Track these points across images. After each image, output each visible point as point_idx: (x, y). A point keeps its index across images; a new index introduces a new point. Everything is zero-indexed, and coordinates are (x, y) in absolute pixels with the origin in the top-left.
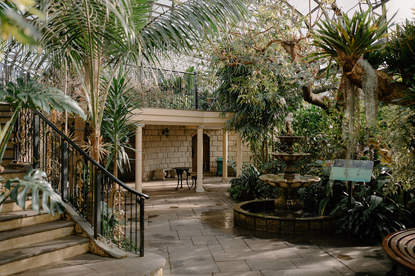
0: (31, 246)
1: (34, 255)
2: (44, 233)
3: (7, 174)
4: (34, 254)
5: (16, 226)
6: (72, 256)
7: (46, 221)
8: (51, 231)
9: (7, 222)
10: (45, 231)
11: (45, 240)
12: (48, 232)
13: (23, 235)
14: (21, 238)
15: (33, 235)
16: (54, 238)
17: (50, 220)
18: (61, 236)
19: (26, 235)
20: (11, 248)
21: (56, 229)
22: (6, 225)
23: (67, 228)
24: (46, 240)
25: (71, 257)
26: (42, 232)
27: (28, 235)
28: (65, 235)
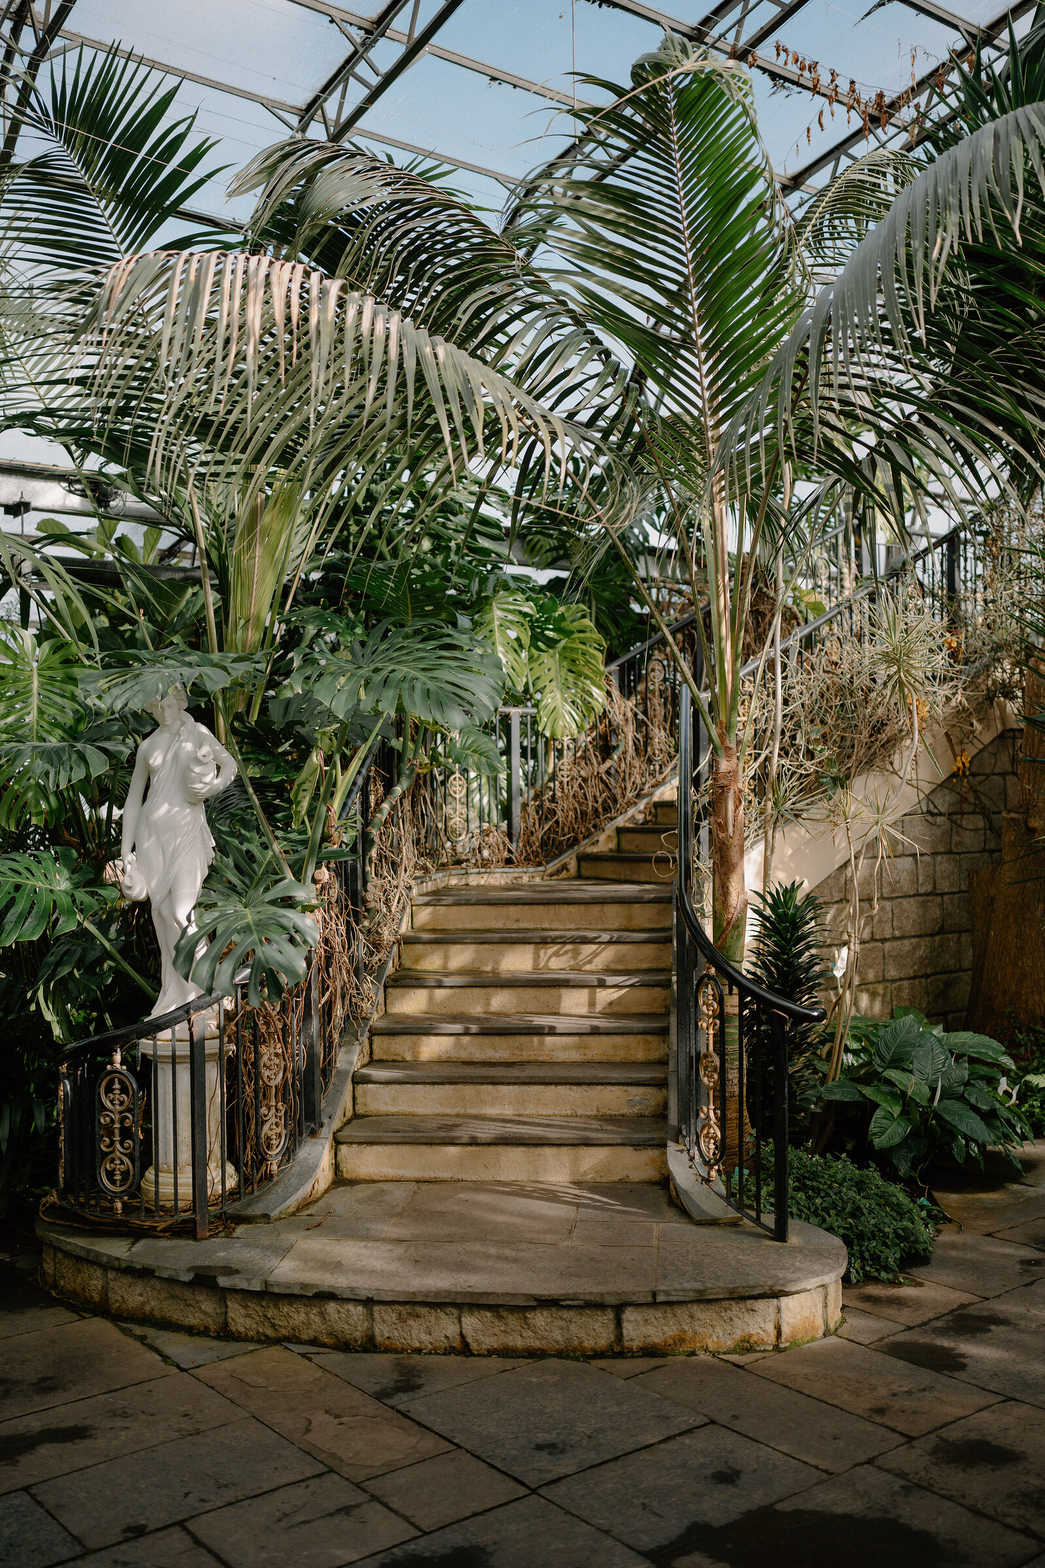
0: (517, 1118)
1: (474, 1142)
2: (561, 1089)
3: (614, 903)
4: (473, 1138)
5: (525, 1056)
6: (603, 1180)
7: (618, 1059)
8: (585, 1087)
9: (496, 1039)
10: (566, 1084)
11: (564, 1112)
12: (574, 1088)
13: (495, 1083)
14: (490, 1087)
15: (525, 1088)
16: (594, 1112)
17: (633, 1058)
18: (622, 1112)
19: (502, 1084)
20: (462, 1111)
21: (602, 1084)
22: (494, 1048)
23: (642, 1090)
24: (569, 1112)
25: (598, 1179)
26: (557, 1084)
27: (509, 1084)
28: (636, 1110)
